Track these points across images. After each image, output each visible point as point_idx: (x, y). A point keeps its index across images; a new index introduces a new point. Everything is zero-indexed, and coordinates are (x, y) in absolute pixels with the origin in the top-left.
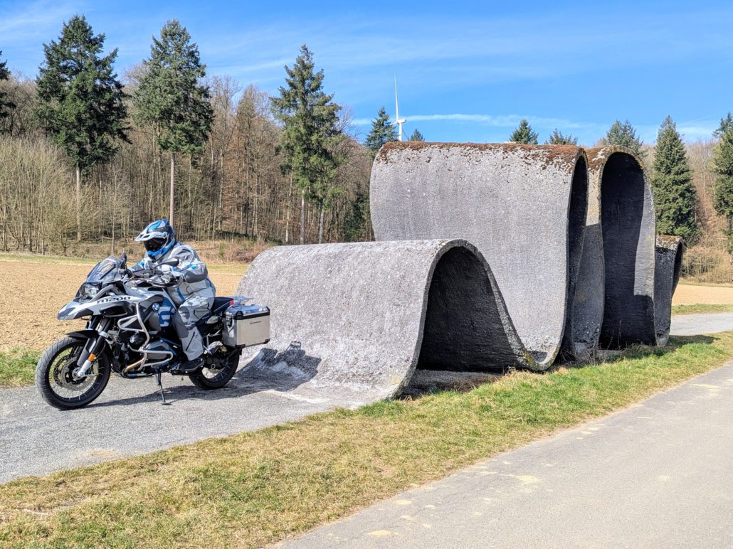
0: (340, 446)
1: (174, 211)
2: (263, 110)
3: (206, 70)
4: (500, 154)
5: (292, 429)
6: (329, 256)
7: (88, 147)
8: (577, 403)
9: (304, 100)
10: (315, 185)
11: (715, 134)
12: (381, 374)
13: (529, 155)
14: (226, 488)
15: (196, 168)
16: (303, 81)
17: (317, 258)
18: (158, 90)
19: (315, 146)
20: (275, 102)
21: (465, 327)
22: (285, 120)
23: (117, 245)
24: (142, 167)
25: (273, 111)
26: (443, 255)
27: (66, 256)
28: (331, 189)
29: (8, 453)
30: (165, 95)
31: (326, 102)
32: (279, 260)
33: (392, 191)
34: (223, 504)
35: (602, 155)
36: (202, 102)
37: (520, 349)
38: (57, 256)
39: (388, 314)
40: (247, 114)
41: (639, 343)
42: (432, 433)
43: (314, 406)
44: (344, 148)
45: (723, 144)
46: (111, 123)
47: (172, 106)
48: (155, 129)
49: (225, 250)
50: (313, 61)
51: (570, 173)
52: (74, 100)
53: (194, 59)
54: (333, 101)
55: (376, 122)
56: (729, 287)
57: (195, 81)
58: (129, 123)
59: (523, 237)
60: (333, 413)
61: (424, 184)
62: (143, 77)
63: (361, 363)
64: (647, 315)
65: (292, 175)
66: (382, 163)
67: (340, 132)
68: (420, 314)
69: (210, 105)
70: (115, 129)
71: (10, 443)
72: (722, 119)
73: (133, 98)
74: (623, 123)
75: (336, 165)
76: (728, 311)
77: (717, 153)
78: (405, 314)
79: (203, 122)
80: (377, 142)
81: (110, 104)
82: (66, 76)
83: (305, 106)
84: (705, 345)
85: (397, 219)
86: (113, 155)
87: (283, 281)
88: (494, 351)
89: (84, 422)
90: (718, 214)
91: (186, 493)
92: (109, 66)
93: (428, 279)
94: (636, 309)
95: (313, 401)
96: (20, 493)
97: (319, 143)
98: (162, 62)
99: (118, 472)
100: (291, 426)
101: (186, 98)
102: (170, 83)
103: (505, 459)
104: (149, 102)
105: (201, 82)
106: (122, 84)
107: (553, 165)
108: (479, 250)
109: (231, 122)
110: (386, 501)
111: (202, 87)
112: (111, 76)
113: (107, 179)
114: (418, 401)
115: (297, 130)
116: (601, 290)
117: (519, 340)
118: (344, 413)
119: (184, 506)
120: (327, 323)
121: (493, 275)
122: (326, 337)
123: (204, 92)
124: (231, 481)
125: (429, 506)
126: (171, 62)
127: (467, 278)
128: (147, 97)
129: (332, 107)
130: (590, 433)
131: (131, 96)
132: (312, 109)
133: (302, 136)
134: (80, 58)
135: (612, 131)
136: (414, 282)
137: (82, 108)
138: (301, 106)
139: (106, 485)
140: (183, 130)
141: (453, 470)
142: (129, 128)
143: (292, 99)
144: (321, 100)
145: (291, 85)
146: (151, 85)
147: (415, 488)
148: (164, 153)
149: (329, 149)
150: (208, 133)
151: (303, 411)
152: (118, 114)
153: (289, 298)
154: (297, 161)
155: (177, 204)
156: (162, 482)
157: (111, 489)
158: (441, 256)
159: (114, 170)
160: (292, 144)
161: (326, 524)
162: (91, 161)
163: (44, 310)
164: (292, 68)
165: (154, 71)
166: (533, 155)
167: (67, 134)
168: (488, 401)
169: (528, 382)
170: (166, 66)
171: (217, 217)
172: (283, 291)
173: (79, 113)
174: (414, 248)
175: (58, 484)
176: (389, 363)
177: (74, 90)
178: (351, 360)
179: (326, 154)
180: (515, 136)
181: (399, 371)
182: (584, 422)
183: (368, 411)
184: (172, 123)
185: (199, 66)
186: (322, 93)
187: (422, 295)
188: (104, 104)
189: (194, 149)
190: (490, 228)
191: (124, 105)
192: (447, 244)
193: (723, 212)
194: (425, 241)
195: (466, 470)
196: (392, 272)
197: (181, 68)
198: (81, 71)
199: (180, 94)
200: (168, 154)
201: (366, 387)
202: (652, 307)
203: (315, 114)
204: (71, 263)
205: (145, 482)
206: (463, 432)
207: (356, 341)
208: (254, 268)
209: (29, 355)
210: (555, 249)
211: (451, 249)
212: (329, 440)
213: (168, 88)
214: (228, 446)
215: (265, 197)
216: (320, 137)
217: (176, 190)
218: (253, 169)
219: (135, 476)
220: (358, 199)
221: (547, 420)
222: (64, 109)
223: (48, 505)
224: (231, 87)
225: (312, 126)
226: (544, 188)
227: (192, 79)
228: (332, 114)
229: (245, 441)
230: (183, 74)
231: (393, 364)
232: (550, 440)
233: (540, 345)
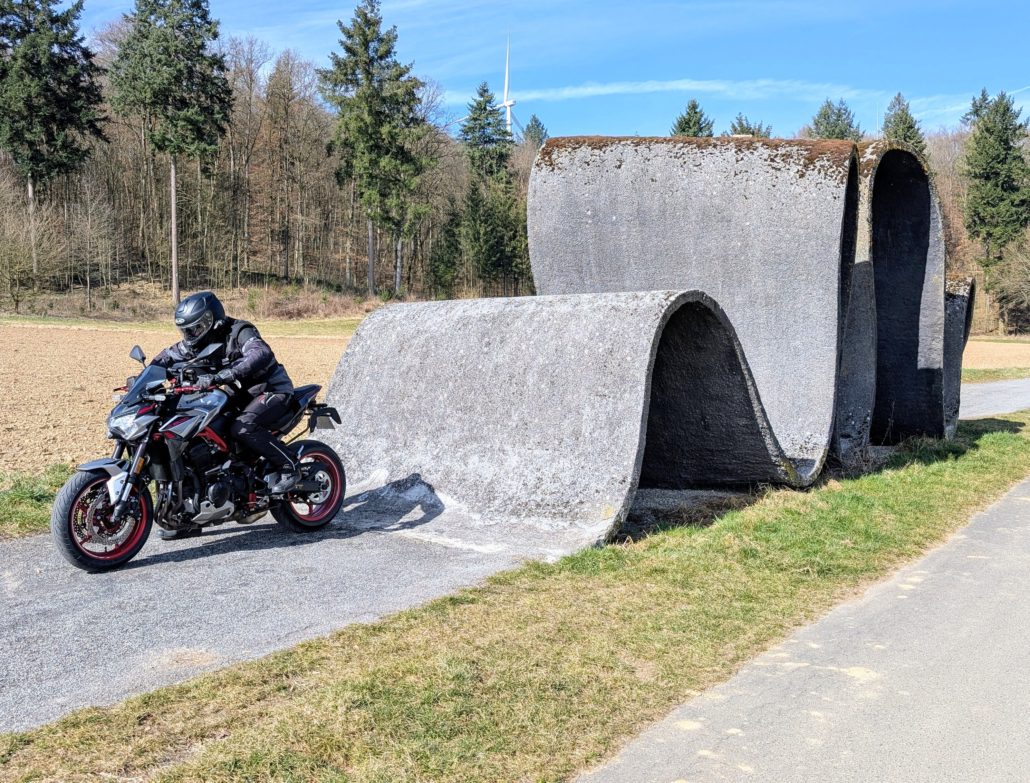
0: (559, 631)
1: (178, 243)
2: (306, 88)
3: (220, 29)
4: (731, 154)
5: (473, 601)
6: (483, 319)
7: (44, 148)
8: (877, 538)
9: (368, 73)
10: (388, 202)
11: (965, 120)
12: (581, 503)
13: (776, 156)
14: (411, 716)
15: (208, 177)
16: (366, 44)
17: (464, 322)
18: (148, 59)
19: (386, 141)
20: (325, 76)
21: (692, 424)
22: (340, 104)
23: (94, 295)
24: (126, 178)
25: (322, 90)
26: (672, 316)
27: (18, 313)
28: (413, 207)
29: (38, 662)
30: (158, 67)
31: (401, 75)
32: (401, 325)
33: (563, 215)
34: (416, 745)
35: (872, 154)
36: (215, 78)
37: (777, 456)
38: (5, 315)
39: (588, 409)
40: (281, 95)
41: (920, 435)
42: (685, 599)
43: (489, 557)
44: (430, 145)
45: (978, 134)
46: (78, 111)
47: (170, 84)
48: (144, 119)
49: (257, 301)
50: (381, 14)
51: (842, 183)
52: (21, 77)
53: (200, 12)
54: (412, 73)
55: (475, 104)
56: (987, 341)
57: (202, 46)
58: (105, 111)
59: (771, 282)
60: (526, 571)
61: (614, 202)
62: (125, 41)
63: (547, 485)
64: (933, 393)
65: (351, 187)
66: (546, 170)
67: (423, 120)
68: (640, 409)
69: (227, 82)
70: (84, 120)
71: (36, 642)
72: (974, 99)
73: (110, 73)
74: (836, 105)
75: (419, 170)
76: (1005, 378)
77: (969, 148)
78: (615, 410)
79: (217, 108)
80: (477, 135)
81: (74, 82)
82: (6, 41)
83: (371, 81)
84: (1006, 434)
85: (569, 257)
86: (82, 159)
87: (410, 359)
88: (735, 458)
89: (140, 599)
90: (970, 237)
91: (352, 728)
92: (72, 25)
93: (651, 355)
94: (916, 385)
95: (485, 549)
96: (87, 741)
97: (393, 137)
98: (153, 17)
99: (232, 692)
100: (471, 596)
101: (190, 71)
102: (166, 49)
103: (806, 636)
104: (135, 78)
105: (212, 47)
106: (93, 50)
107: (816, 171)
108: (721, 305)
109: (259, 110)
110: (661, 724)
111: (215, 55)
112: (75, 39)
113: (77, 197)
114: (642, 544)
115: (359, 118)
116: (872, 359)
117: (776, 443)
118: (540, 570)
119: (356, 752)
120: (487, 424)
121: (740, 344)
122: (488, 446)
123: (218, 62)
124: (415, 702)
125: (733, 731)
126: (166, 17)
127: (699, 349)
128: (130, 70)
129: (410, 84)
130: (912, 587)
131: (106, 71)
132: (381, 86)
133: (367, 126)
134: (26, 12)
135: (820, 116)
136: (629, 359)
137: (34, 90)
138: (364, 82)
139: (220, 719)
140: (188, 120)
141: (740, 662)
142: (105, 119)
143: (350, 71)
144: (393, 72)
145: (348, 49)
146: (137, 52)
147: (695, 698)
148: (159, 155)
149: (407, 146)
150: (225, 125)
151: (477, 567)
152: (88, 98)
153: (422, 386)
154: (360, 164)
155: (182, 234)
156: (307, 710)
157: (229, 725)
158: (669, 317)
159: (86, 184)
160: (352, 139)
161: (583, 772)
162: (50, 169)
163: (12, 402)
164: (348, 24)
165: (140, 31)
166: (783, 155)
167: (11, 129)
168: (749, 541)
169: (792, 505)
170: (158, 23)
171: (242, 252)
172: (412, 374)
173: (29, 96)
174: (623, 305)
175: (141, 720)
176: (593, 485)
177: (20, 62)
178: (532, 482)
179: (403, 155)
180: (680, 124)
181: (611, 499)
182: (896, 569)
183: (575, 564)
184: (171, 111)
185: (209, 23)
186: (395, 62)
187: (643, 379)
188: (67, 83)
189: (205, 150)
190: (719, 269)
191: (97, 84)
192: (678, 298)
193: (977, 234)
194: (641, 294)
195: (758, 662)
196: (592, 343)
197: (182, 27)
198: (29, 32)
199: (181, 66)
200: (165, 157)
201: (561, 524)
202: (941, 381)
203: (385, 94)
204: (28, 324)
205: (280, 709)
206: (730, 595)
207: (537, 452)
208: (361, 338)
209: (22, 483)
210: (819, 300)
211: (683, 306)
212: (537, 620)
213: (163, 57)
214: (388, 637)
215: (314, 219)
216: (394, 127)
217: (180, 211)
218: (293, 179)
219: (259, 700)
220: (452, 220)
221: (844, 569)
222: (6, 91)
223: (139, 762)
224: (256, 54)
225: (381, 112)
226: (802, 206)
227: (199, 42)
228: (410, 94)
229: (411, 627)
230: (186, 35)
231: (600, 487)
232: (861, 602)
233: (798, 447)
